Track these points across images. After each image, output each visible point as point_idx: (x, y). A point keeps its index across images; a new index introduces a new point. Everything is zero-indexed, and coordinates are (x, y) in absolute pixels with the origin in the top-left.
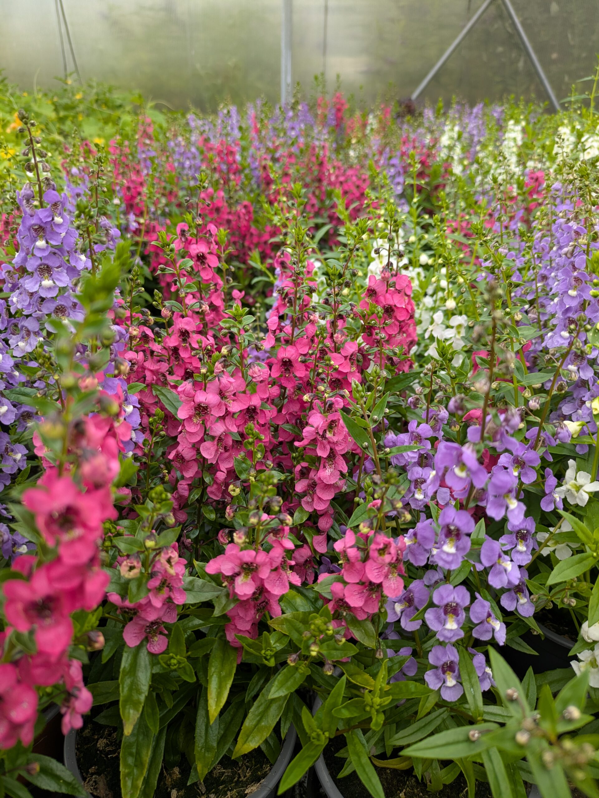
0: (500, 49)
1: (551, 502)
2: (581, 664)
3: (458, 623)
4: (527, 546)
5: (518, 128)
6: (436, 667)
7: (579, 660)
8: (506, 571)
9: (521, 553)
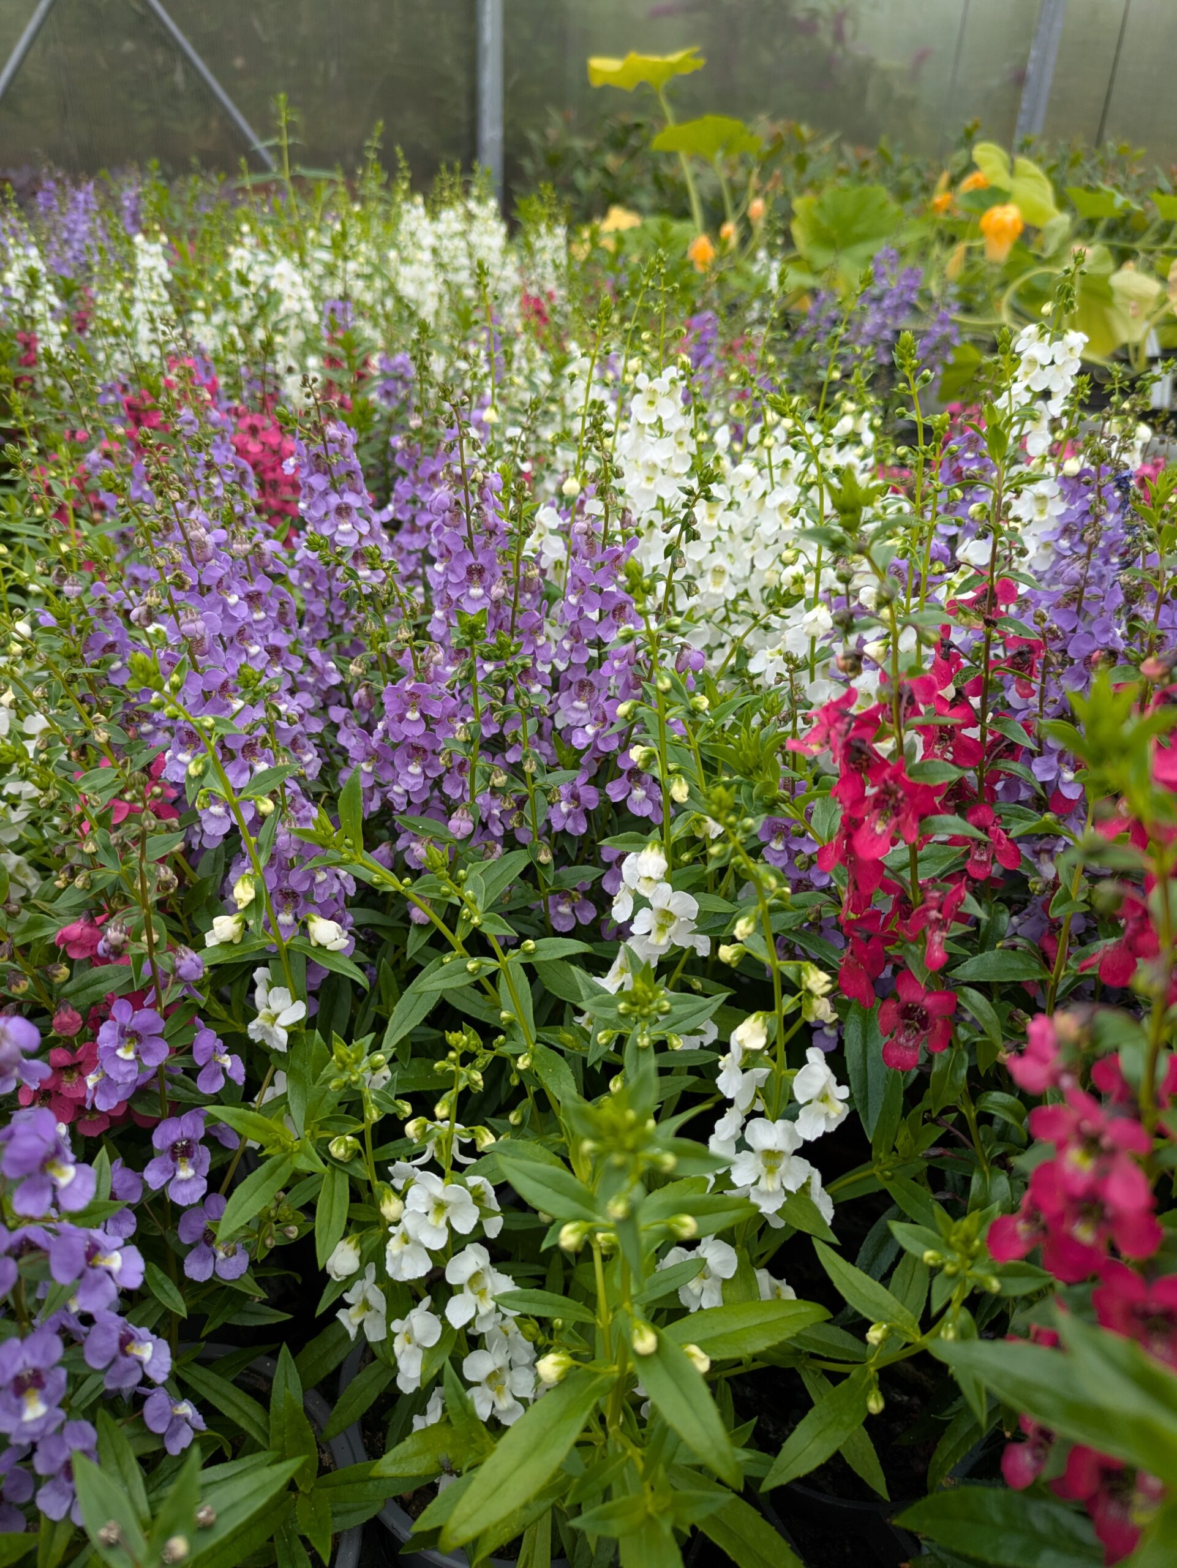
0: (128, 46)
1: (216, 1074)
2: (352, 1310)
3: (47, 1400)
4: (195, 1166)
5: (156, 248)
6: (51, 1477)
7: (348, 1306)
8: (109, 1273)
9: (187, 1181)
